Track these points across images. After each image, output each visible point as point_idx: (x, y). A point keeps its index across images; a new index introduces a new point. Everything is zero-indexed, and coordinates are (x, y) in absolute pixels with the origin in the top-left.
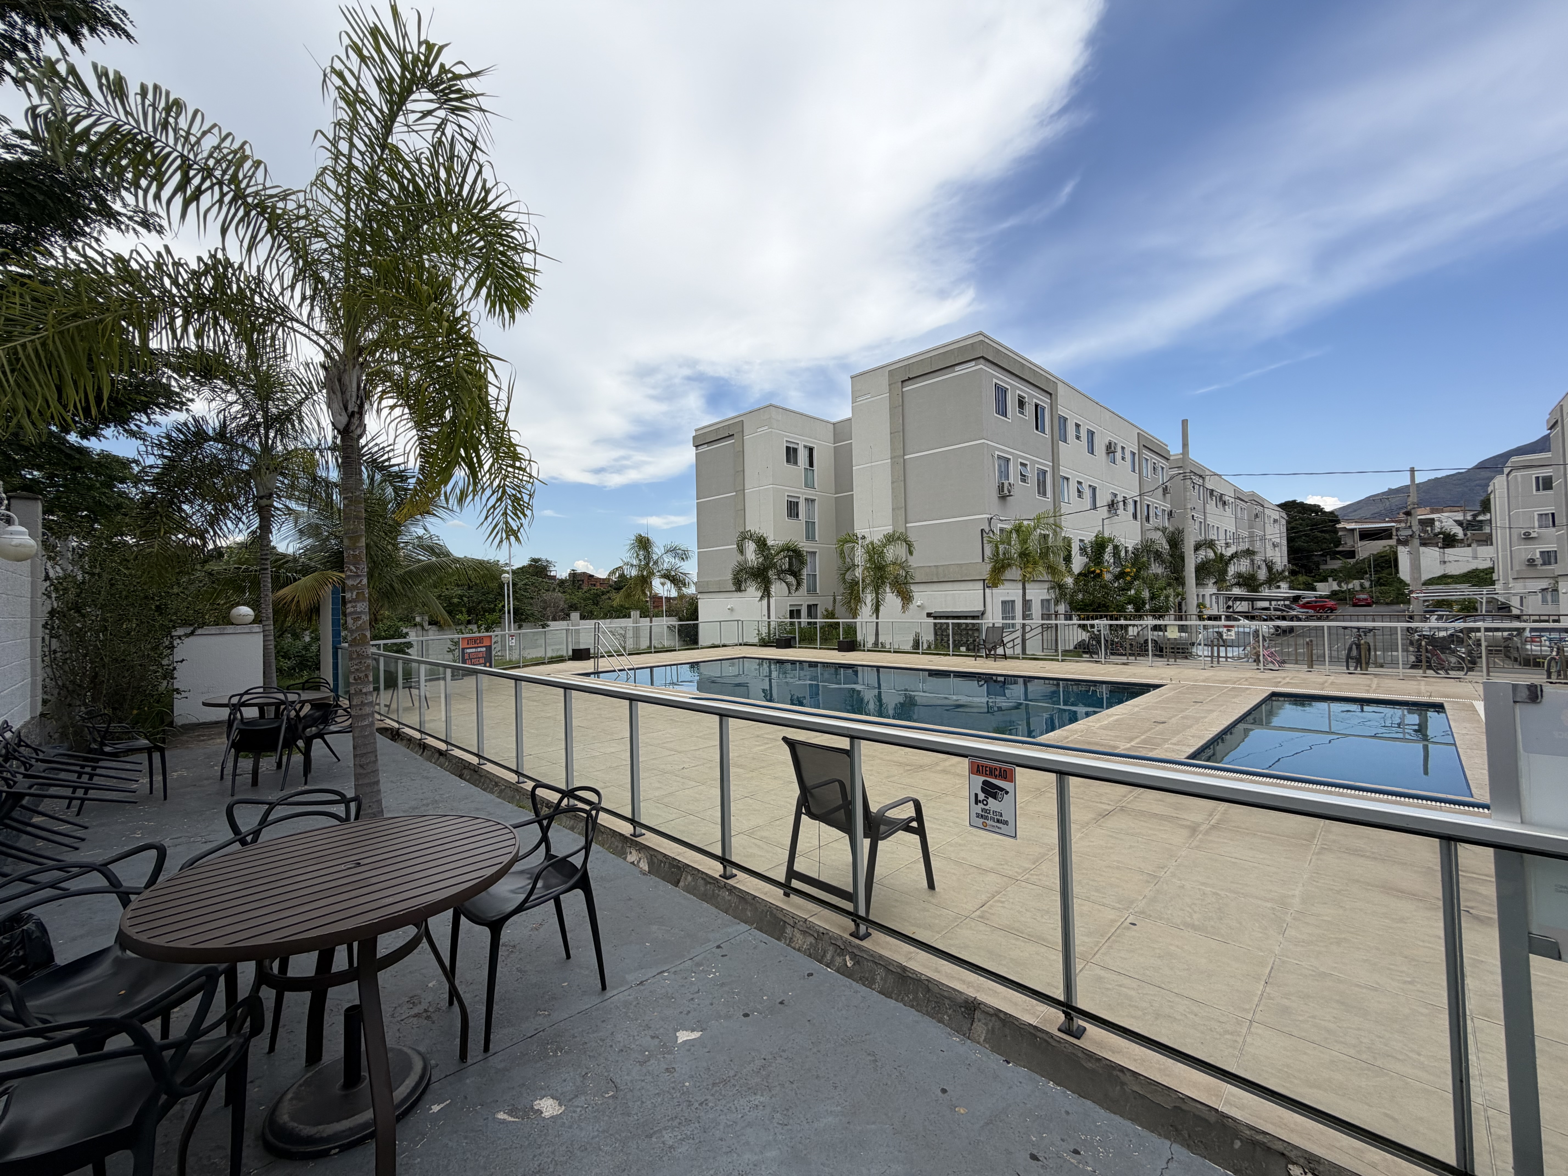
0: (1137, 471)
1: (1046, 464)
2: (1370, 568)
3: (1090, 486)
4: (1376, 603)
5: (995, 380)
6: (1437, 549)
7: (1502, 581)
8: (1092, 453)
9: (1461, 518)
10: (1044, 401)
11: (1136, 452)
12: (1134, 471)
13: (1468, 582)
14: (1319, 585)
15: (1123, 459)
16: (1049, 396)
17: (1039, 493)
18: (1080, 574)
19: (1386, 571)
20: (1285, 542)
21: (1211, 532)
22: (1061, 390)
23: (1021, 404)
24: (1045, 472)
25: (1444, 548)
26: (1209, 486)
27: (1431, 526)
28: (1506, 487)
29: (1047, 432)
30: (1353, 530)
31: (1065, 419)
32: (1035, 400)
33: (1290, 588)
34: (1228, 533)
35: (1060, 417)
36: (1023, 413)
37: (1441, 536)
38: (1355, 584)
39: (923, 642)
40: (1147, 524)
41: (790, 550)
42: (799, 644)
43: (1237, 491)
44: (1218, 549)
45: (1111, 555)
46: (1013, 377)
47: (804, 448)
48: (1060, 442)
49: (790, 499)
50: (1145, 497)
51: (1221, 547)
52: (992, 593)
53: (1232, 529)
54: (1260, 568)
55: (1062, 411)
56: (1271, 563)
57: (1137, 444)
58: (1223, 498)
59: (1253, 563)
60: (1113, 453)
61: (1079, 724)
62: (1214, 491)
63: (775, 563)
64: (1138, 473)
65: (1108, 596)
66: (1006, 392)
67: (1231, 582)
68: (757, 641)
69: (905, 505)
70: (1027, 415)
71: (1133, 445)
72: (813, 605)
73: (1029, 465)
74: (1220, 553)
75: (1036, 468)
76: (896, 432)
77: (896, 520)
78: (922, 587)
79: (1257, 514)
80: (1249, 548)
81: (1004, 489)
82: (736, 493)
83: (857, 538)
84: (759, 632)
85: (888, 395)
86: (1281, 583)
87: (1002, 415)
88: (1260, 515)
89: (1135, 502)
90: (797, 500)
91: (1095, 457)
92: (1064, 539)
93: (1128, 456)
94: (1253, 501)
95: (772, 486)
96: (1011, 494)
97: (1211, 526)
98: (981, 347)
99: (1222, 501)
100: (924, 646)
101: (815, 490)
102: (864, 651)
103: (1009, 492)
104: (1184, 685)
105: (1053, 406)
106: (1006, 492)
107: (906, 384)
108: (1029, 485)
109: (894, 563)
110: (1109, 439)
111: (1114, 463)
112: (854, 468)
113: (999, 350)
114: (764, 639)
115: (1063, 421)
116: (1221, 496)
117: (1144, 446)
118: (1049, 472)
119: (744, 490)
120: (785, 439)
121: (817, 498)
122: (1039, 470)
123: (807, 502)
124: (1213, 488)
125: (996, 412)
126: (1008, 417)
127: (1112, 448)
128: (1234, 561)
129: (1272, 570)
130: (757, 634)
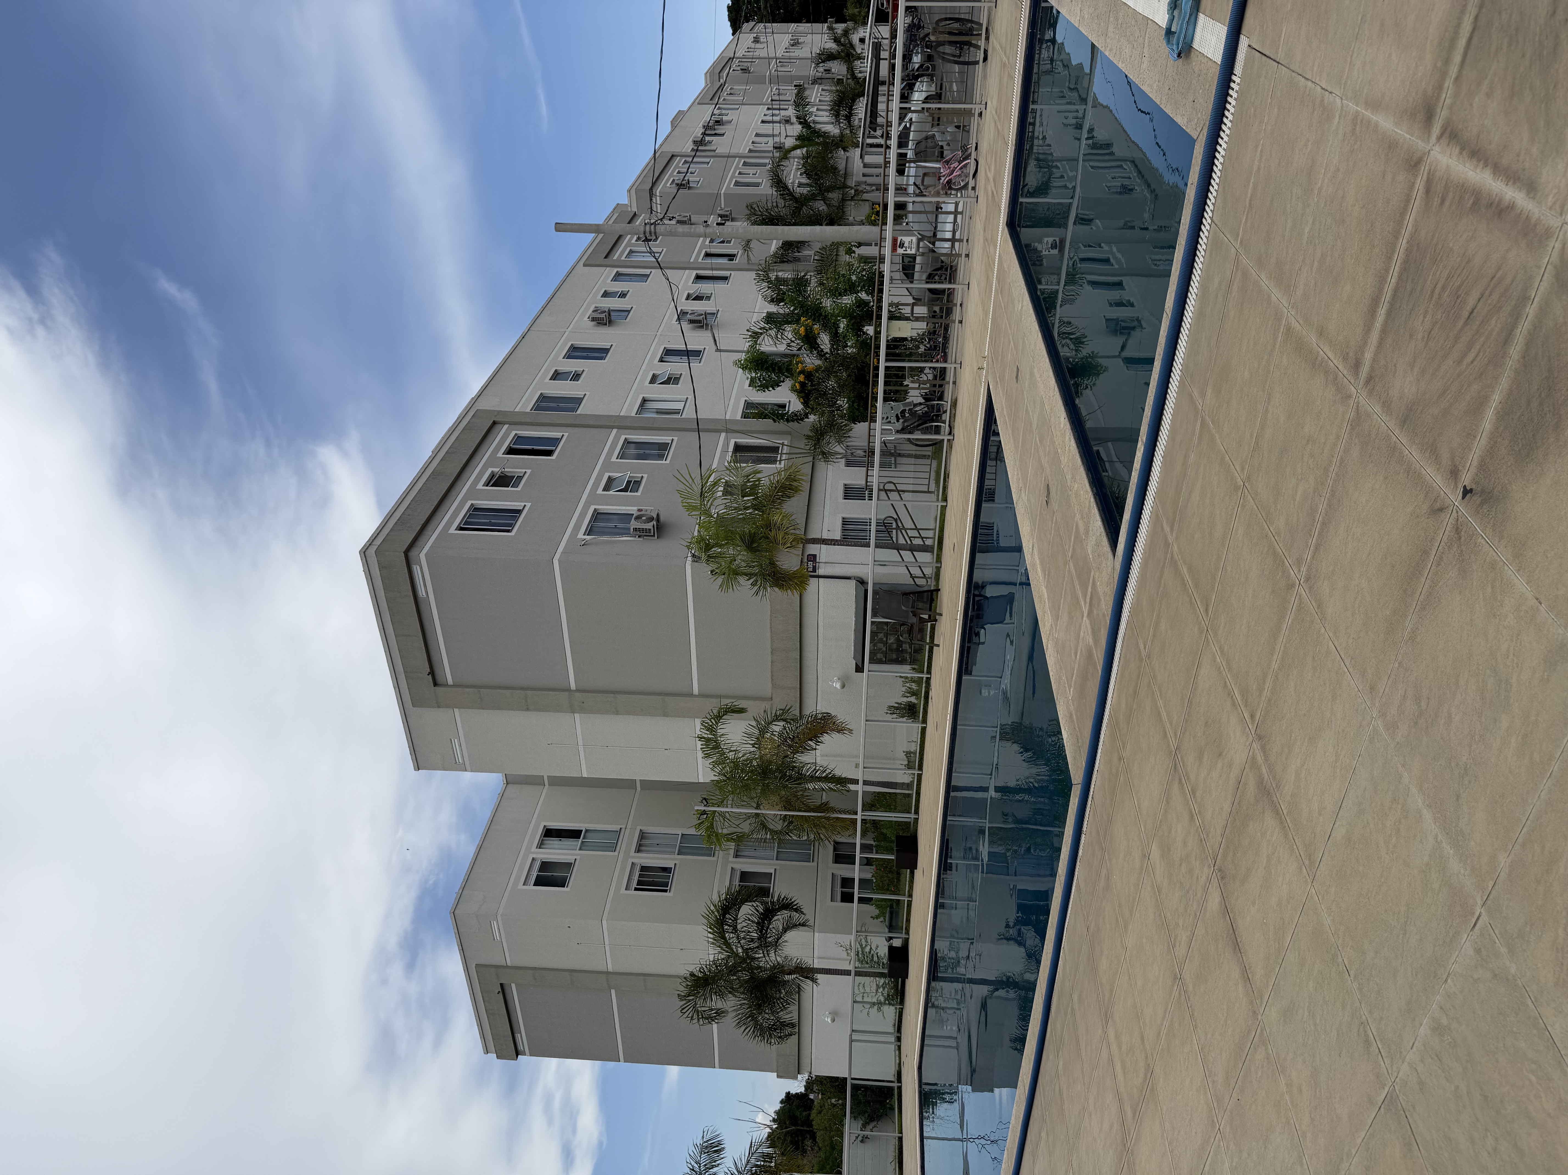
0: (647, 271)
1: (615, 439)
3: (661, 360)
5: (452, 530)
8: (606, 351)
10: (504, 437)
11: (615, 270)
12: (648, 276)
15: (623, 295)
16: (498, 427)
17: (661, 457)
18: (806, 403)
20: (793, 26)
21: (763, 147)
22: (489, 404)
23: (502, 481)
24: (627, 442)
26: (688, 147)
29: (558, 435)
31: (543, 398)
32: (500, 454)
33: (865, 24)
34: (769, 118)
35: (537, 407)
36: (520, 478)
39: (905, 700)
40: (737, 262)
41: (723, 918)
42: (900, 931)
43: (700, 101)
44: (789, 143)
45: (779, 336)
46: (453, 493)
47: (543, 846)
48: (578, 412)
49: (634, 884)
50: (692, 261)
51: (787, 136)
52: (826, 563)
53: (761, 112)
54: (829, 70)
55: (526, 404)
56: (822, 54)
57: (602, 269)
58: (710, 124)
59: (819, 81)
60: (612, 314)
61: (1047, 649)
62: (696, 139)
63: (746, 951)
64: (649, 271)
65: (845, 362)
66: (476, 509)
67: (845, 127)
68: (892, 1008)
69: (660, 694)
70: (524, 471)
71: (603, 276)
72: (835, 850)
73: (611, 474)
74: (796, 139)
75: (619, 460)
76: (526, 701)
77: (684, 717)
78: (809, 677)
79: (742, 69)
80: (795, 86)
81: (644, 527)
82: (613, 992)
83: (704, 813)
84: (874, 1004)
85: (456, 710)
86: (855, 38)
87: (516, 519)
88: (745, 64)
89: (699, 278)
90: (638, 868)
91: (613, 347)
92: (745, 416)
93: (619, 287)
94: (721, 74)
95: (604, 922)
96: (655, 516)
97: (752, 148)
98: (387, 553)
99: (713, 127)
100: (913, 699)
101: (623, 830)
102: (916, 820)
103: (651, 519)
104: (990, 354)
105: (516, 420)
106: (651, 524)
107: (439, 679)
108: (645, 476)
109: (758, 743)
110: (586, 318)
111: (629, 311)
112: (585, 775)
113: (398, 520)
114: (888, 995)
115: (545, 402)
116: (707, 127)
117: (606, 257)
118: (627, 436)
119: (608, 973)
120: (521, 886)
121: (638, 828)
122: (622, 456)
123: (643, 848)
124: (691, 139)
125: (508, 531)
126: (521, 508)
127: (603, 316)
128: (811, 119)
129: (832, 53)
130: (879, 1009)
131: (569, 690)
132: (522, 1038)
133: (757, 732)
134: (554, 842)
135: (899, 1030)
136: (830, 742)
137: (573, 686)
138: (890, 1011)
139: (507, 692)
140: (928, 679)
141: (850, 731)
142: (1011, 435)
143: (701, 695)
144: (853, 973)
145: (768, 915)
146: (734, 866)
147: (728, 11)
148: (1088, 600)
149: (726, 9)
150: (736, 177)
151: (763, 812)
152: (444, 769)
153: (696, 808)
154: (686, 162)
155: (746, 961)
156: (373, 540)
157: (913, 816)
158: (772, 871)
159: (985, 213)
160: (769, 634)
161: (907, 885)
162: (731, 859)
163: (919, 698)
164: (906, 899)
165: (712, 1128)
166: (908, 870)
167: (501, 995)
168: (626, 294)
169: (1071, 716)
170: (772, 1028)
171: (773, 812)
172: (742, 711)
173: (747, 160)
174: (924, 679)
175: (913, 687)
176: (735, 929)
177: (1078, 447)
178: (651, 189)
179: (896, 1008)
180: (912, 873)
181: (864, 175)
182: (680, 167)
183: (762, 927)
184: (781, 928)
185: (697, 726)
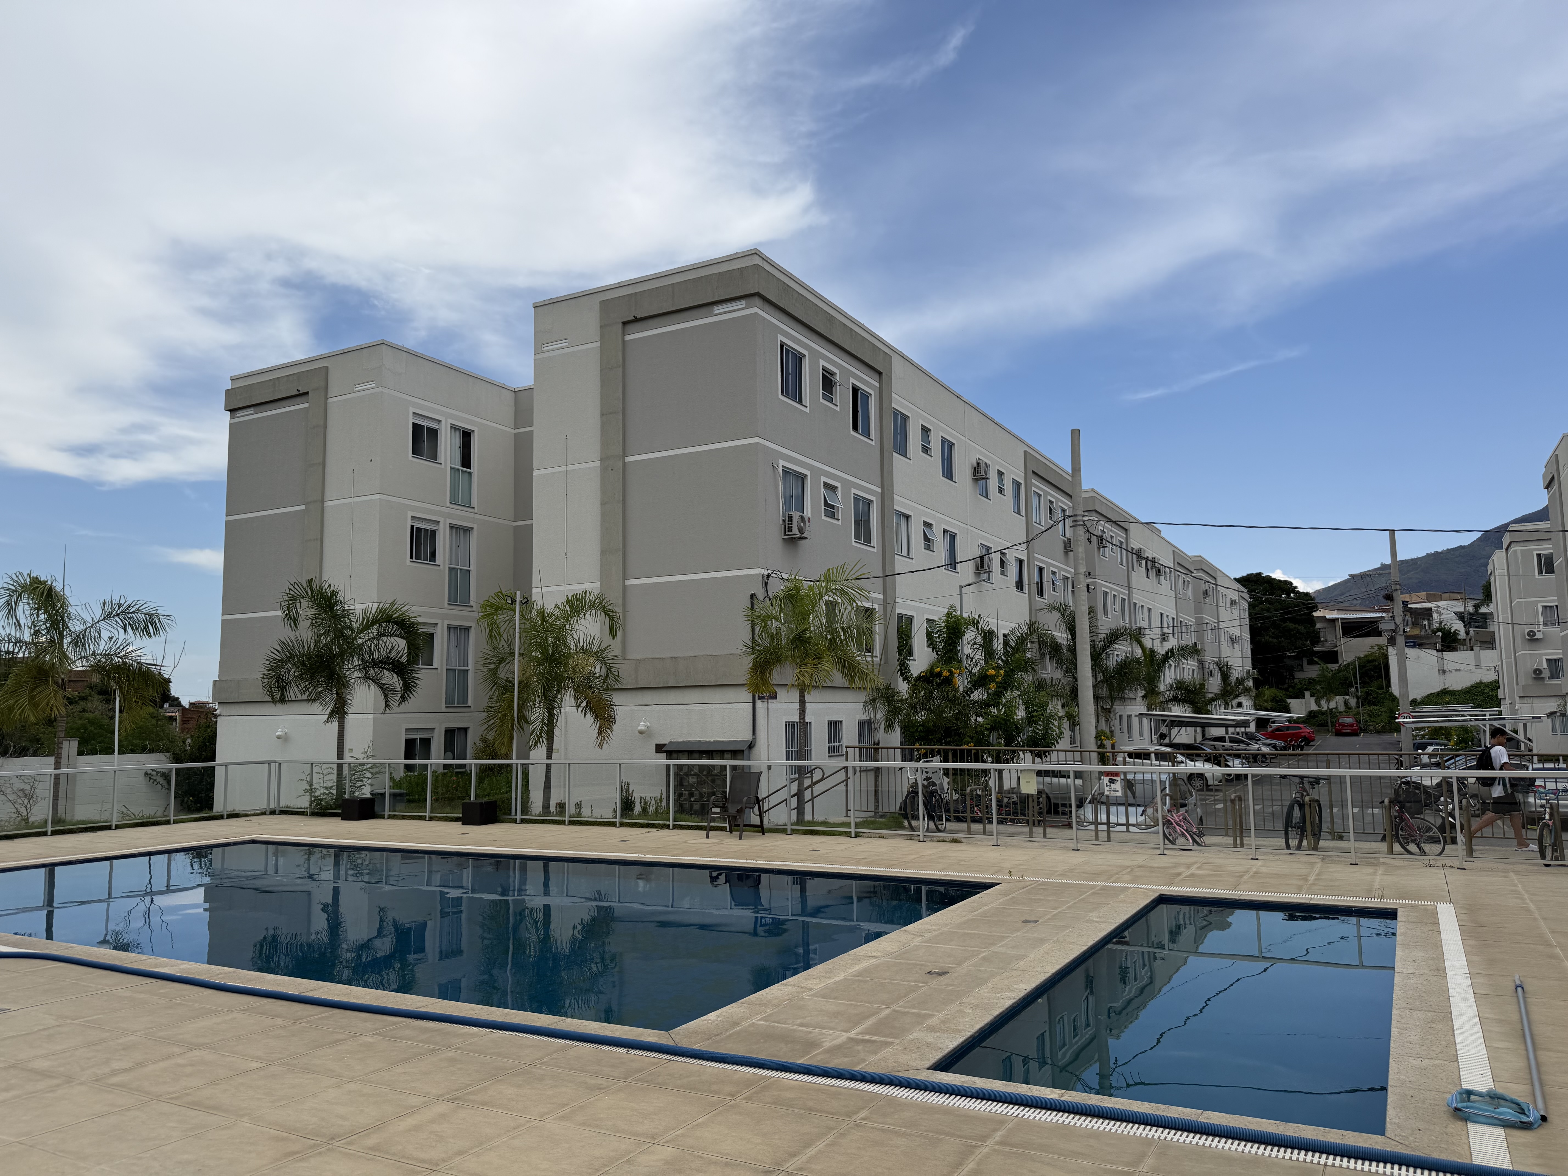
0: (1023, 512)
1: (871, 490)
2: (1355, 677)
3: (945, 531)
4: (1364, 731)
5: (780, 338)
6: (1434, 652)
7: (1508, 701)
8: (950, 477)
9: (1462, 610)
10: (868, 384)
11: (1022, 482)
12: (1019, 513)
13: (1472, 701)
14: (1293, 703)
15: (1001, 490)
16: (877, 376)
17: (857, 537)
18: (919, 678)
19: (1376, 683)
20: (1247, 636)
21: (1139, 616)
22: (897, 368)
23: (828, 383)
24: (869, 503)
25: (1442, 651)
26: (1135, 545)
27: (1429, 619)
28: (1506, 568)
29: (872, 436)
30: (1334, 621)
31: (905, 419)
32: (852, 380)
33: (1257, 707)
34: (1164, 618)
35: (896, 413)
36: (831, 401)
37: (1440, 634)
38: (1337, 702)
39: (637, 801)
40: (1037, 599)
41: (393, 622)
42: (392, 809)
43: (1176, 553)
44: (1148, 643)
45: (975, 646)
46: (815, 337)
47: (453, 430)
48: (894, 454)
49: (417, 525)
50: (1036, 555)
51: (1153, 639)
52: (768, 708)
53: (1170, 611)
54: (1211, 675)
55: (899, 403)
56: (1227, 668)
57: (1023, 469)
58: (1157, 564)
59: (1201, 666)
60: (984, 481)
61: (786, 985)
62: (1142, 551)
63: (360, 646)
64: (1024, 515)
65: (962, 716)
66: (800, 360)
67: (1166, 696)
68: (307, 804)
69: (624, 546)
70: (838, 404)
71: (1016, 471)
72: (459, 729)
73: (839, 489)
74: (1150, 649)
75: (853, 495)
76: (611, 413)
77: (602, 572)
78: (648, 697)
79: (1207, 590)
80: (1195, 643)
81: (793, 526)
82: (303, 507)
83: (514, 601)
84: (311, 785)
85: (598, 344)
86: (1242, 699)
87: (794, 399)
88: (1211, 594)
89: (1021, 562)
90: (434, 528)
91: (954, 484)
92: (900, 617)
93: (1008, 487)
94: (1201, 571)
95: (377, 497)
96: (804, 535)
97: (1138, 605)
98: (756, 276)
99: (1154, 568)
100: (638, 809)
101: (472, 510)
102: (515, 821)
103: (802, 532)
104: (1028, 883)
105: (884, 393)
106: (797, 532)
107: (630, 327)
108: (840, 523)
109: (583, 651)
110: (978, 456)
111: (986, 497)
112: (535, 473)
113: (788, 285)
114: (321, 800)
115: (901, 420)
116: (1153, 561)
117: (1033, 472)
118: (875, 502)
119: (323, 501)
120: (412, 410)
121: (475, 526)
122: (857, 499)
123: (454, 530)
124: (1142, 547)
125: (782, 392)
126: (804, 403)
127: (982, 473)
128: (1171, 663)
129: (1228, 678)
130: (306, 791)
131: (625, 455)
132: (249, 416)
133: (595, 649)
134: (458, 441)
135: (283, 812)
136: (587, 724)
137: (629, 459)
138: (304, 802)
139: (620, 394)
140: (668, 827)
141: (600, 746)
142: (966, 918)
143: (625, 587)
144: (340, 761)
145: (398, 668)
146: (439, 626)
147: (1257, 574)
148: (867, 1037)
149: (1258, 572)
150: (1111, 593)
151: (516, 661)
152: (536, 333)
153: (518, 593)
154: (1121, 543)
155: (350, 649)
156: (767, 261)
157: (519, 817)
158: (435, 666)
159: (1156, 865)
160: (692, 654)
161: (442, 815)
162: (446, 623)
163: (639, 816)
164: (427, 814)
165: (175, 625)
166: (461, 815)
167: (296, 393)
168: (1001, 493)
169: (736, 1024)
170: (279, 678)
171: (516, 670)
172: (613, 633)
173: (1127, 601)
174: (668, 823)
175: (651, 808)
176: (380, 635)
177: (1007, 1009)
178: (1096, 511)
179: (307, 808)
180: (457, 819)
181: (1121, 716)
182: (1116, 538)
183: (385, 663)
184: (384, 682)
185: (593, 587)
